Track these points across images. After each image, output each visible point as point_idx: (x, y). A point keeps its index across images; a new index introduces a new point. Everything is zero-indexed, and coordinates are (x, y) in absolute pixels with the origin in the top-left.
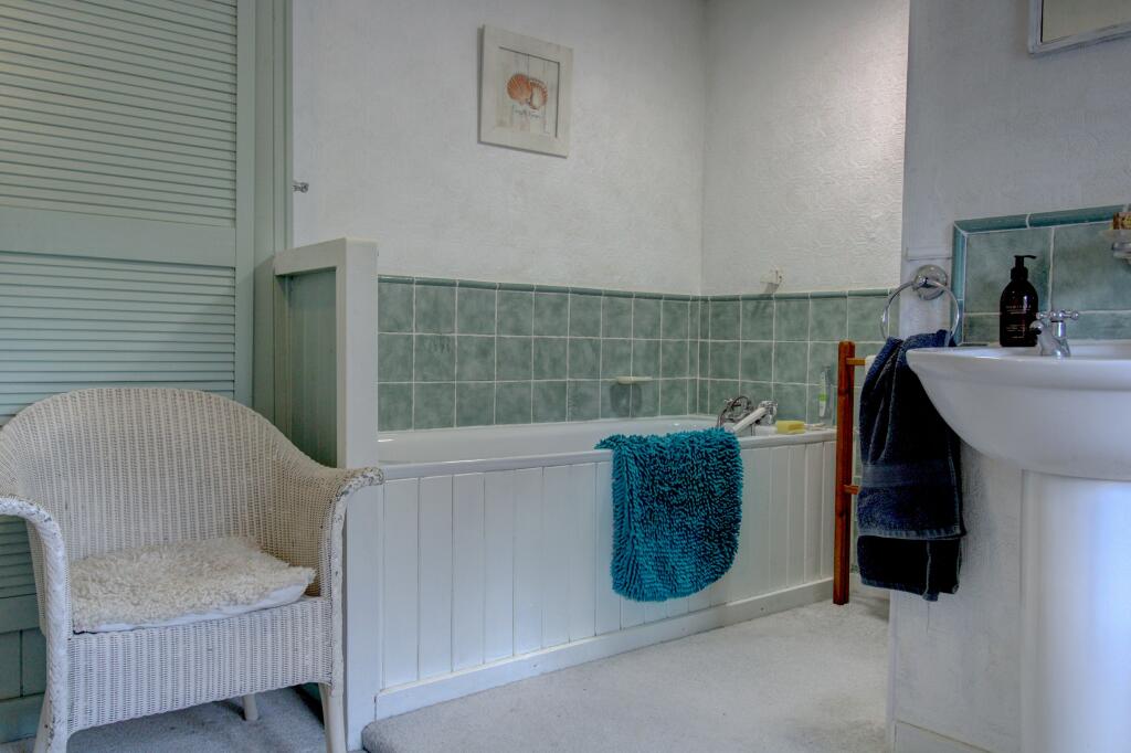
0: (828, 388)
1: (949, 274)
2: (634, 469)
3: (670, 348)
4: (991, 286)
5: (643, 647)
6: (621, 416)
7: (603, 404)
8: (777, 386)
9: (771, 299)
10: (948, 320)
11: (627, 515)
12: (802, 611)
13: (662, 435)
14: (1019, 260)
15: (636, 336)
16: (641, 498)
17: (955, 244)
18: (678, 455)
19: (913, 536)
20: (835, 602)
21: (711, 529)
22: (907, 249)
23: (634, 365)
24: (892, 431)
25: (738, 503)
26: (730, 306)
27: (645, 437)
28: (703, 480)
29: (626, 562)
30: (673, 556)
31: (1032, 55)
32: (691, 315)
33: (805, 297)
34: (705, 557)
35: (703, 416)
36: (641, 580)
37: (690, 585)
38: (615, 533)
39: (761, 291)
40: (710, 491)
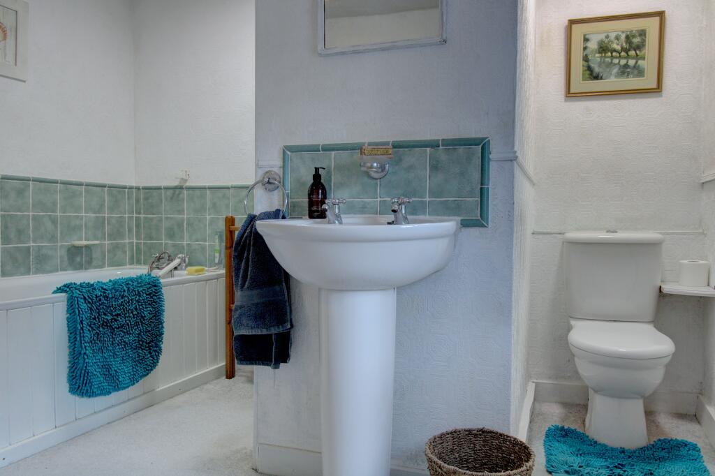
0: (220, 245)
1: (281, 176)
2: (84, 306)
3: (114, 221)
4: (303, 184)
5: (93, 430)
6: (76, 269)
7: (61, 262)
8: (188, 245)
9: (183, 189)
10: (282, 202)
11: (78, 339)
12: (206, 387)
13: (106, 280)
14: (317, 169)
15: (86, 212)
16: (90, 326)
17: (284, 159)
18: (117, 293)
19: (265, 332)
20: (227, 378)
21: (143, 342)
22: (258, 161)
23: (86, 233)
24: (251, 270)
25: (161, 323)
26: (155, 193)
27: (92, 283)
28: (136, 309)
29: (79, 372)
30: (115, 364)
31: (320, 55)
32: (128, 198)
33: (204, 188)
34: (140, 361)
35: (139, 266)
36: (90, 382)
37: (128, 381)
38: (70, 352)
39: (176, 183)
40: (142, 316)
